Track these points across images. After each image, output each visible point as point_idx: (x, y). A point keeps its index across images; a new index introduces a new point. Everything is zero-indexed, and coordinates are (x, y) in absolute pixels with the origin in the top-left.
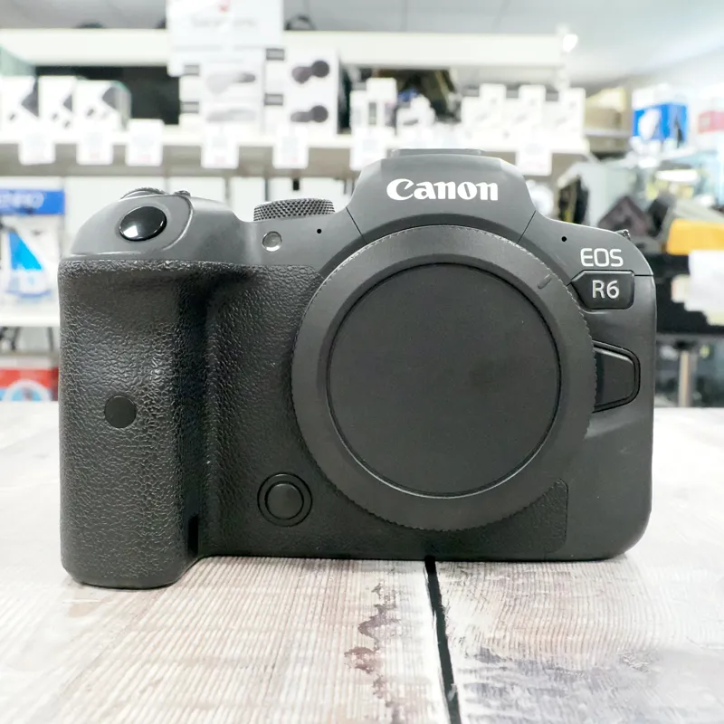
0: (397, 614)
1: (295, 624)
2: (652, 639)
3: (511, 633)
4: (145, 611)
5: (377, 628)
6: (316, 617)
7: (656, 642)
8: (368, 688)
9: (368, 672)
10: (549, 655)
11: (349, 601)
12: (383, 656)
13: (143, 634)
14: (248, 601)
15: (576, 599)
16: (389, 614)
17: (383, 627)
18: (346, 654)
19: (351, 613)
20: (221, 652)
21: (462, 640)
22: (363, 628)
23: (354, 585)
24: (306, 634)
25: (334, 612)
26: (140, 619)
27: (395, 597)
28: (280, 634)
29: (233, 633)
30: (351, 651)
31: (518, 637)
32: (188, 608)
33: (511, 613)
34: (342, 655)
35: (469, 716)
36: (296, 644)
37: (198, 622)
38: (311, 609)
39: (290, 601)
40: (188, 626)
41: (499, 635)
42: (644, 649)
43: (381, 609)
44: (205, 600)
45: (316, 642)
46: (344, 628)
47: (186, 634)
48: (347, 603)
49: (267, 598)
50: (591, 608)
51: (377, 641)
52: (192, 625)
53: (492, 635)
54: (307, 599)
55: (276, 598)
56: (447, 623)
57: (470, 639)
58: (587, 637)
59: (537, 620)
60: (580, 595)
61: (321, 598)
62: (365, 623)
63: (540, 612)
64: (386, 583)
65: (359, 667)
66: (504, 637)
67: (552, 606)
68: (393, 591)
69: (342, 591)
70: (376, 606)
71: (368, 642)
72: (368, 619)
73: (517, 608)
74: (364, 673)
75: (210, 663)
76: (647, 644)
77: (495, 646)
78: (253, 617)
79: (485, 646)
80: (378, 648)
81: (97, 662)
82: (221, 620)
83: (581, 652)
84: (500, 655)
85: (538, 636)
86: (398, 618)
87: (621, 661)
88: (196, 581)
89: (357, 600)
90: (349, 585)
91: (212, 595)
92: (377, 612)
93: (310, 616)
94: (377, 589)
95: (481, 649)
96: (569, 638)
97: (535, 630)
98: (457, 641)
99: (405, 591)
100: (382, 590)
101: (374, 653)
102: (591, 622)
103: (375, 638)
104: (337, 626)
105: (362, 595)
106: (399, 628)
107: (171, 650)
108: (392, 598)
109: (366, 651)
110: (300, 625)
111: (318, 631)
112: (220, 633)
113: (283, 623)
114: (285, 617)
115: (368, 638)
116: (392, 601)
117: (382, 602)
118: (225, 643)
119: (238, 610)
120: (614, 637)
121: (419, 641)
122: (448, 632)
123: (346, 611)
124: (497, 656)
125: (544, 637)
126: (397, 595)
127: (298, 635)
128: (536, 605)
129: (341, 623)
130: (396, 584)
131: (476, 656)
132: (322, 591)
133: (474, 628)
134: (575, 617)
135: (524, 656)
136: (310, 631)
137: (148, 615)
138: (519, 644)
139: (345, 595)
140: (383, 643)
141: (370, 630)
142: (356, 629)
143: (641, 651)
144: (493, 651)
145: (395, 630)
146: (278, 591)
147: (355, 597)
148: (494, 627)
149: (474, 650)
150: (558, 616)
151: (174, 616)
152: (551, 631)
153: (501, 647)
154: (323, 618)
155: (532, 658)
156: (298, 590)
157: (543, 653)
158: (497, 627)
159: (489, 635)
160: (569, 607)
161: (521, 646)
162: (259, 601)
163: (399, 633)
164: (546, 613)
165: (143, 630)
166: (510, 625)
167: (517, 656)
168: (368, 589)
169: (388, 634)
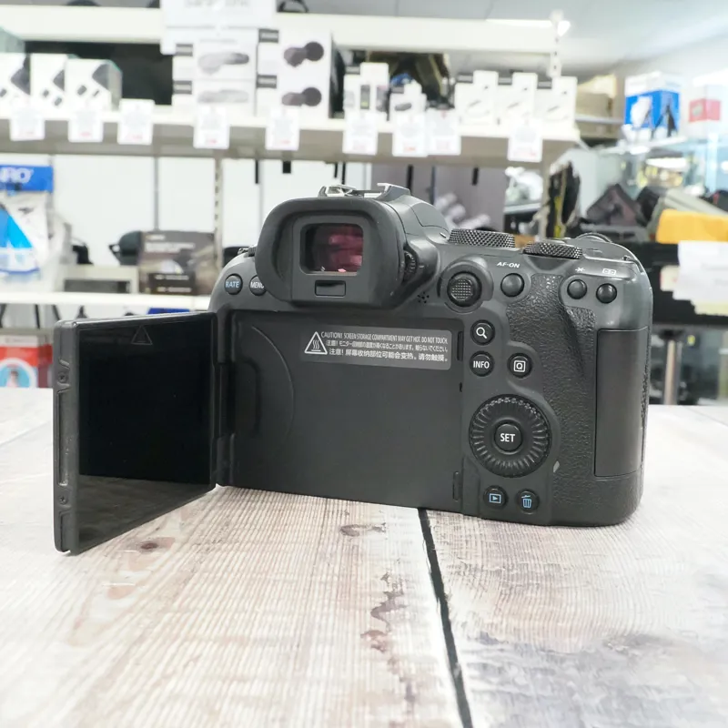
0: (404, 600)
1: (314, 608)
2: (633, 626)
3: (507, 621)
4: (177, 595)
5: (387, 613)
6: (333, 603)
7: (635, 629)
8: (384, 665)
9: (383, 651)
10: (541, 639)
11: (361, 588)
12: (394, 638)
13: (178, 615)
14: (270, 587)
15: (565, 590)
16: (398, 600)
17: (392, 612)
18: (363, 636)
19: (363, 599)
20: (251, 632)
21: (464, 625)
22: (375, 613)
23: (364, 574)
24: (324, 618)
25: (347, 598)
26: (174, 601)
27: (401, 585)
28: (301, 617)
29: (259, 616)
30: (366, 633)
31: (514, 623)
32: (215, 593)
33: (507, 601)
34: (358, 637)
35: (473, 691)
36: (317, 626)
37: (227, 604)
38: (327, 595)
39: (307, 588)
40: (217, 609)
41: (496, 620)
42: (626, 635)
43: (391, 596)
44: (231, 584)
45: (334, 624)
46: (357, 612)
47: (218, 615)
48: (359, 590)
49: (286, 585)
50: (579, 598)
51: (388, 625)
52: (222, 607)
53: (490, 621)
54: (323, 586)
55: (294, 584)
56: (450, 609)
57: (471, 623)
58: (575, 623)
59: (530, 607)
60: (569, 585)
61: (335, 584)
62: (376, 608)
63: (533, 601)
64: (393, 572)
65: (373, 647)
66: (502, 623)
67: (543, 595)
68: (400, 580)
69: (353, 578)
70: (385, 593)
71: (381, 626)
72: (379, 605)
73: (512, 597)
74: (378, 652)
75: (242, 642)
76: (629, 629)
77: (493, 630)
78: (275, 601)
79: (484, 630)
80: (390, 631)
81: (141, 639)
82: (247, 604)
83: (570, 636)
84: (498, 638)
85: (532, 621)
86: (406, 603)
87: (605, 645)
88: (219, 568)
89: (368, 587)
90: (359, 573)
91: (236, 580)
92: (387, 598)
93: (326, 601)
94: (385, 578)
95: (481, 633)
96: (560, 624)
97: (528, 616)
98: (459, 626)
99: (411, 579)
100: (389, 578)
101: (386, 635)
102: (579, 610)
103: (386, 622)
104: (352, 611)
105: (372, 583)
106: (407, 613)
107: (206, 630)
108: (399, 585)
109: (381, 633)
110: (319, 610)
111: (335, 614)
112: (247, 616)
113: (303, 608)
114: (304, 602)
115: (380, 621)
116: (399, 589)
117: (390, 590)
118: (253, 625)
119: (262, 593)
120: (599, 624)
121: (426, 625)
122: (451, 617)
123: (359, 597)
124: (496, 640)
125: (537, 623)
126: (404, 583)
127: (318, 618)
128: (529, 595)
129: (355, 608)
130: (403, 573)
131: (476, 639)
132: (336, 579)
133: (474, 614)
134: (564, 605)
135: (519, 639)
136: (328, 615)
137: (180, 599)
138: (515, 629)
139: (356, 583)
140: (393, 627)
141: (381, 614)
142: (369, 613)
143: (622, 636)
144: (492, 634)
145: (404, 615)
146: (296, 578)
147: (366, 584)
148: (493, 613)
149: (475, 634)
150: (550, 604)
151: (205, 600)
152: (543, 618)
153: (498, 631)
154: (338, 603)
155: (527, 641)
156: (314, 577)
157: (537, 637)
158: (495, 614)
159: (487, 621)
160: (558, 596)
161: (517, 631)
162: (279, 588)
163: (408, 616)
164: (538, 601)
165: (176, 612)
166: (507, 612)
167: (513, 639)
168: (377, 577)
169: (398, 619)
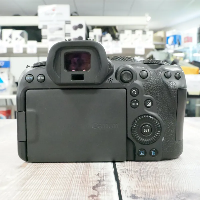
0: (105, 183)
1: (72, 187)
2: (186, 189)
3: (141, 188)
4: (24, 184)
5: (98, 188)
6: (79, 185)
7: (187, 191)
10: (154, 196)
11: (90, 179)
12: (100, 198)
13: (23, 192)
14: (57, 180)
15: (160, 176)
16: (102, 183)
17: (100, 187)
18: (89, 197)
19: (90, 183)
20: (48, 198)
21: (126, 191)
22: (94, 188)
23: (91, 174)
24: (75, 191)
25: (84, 183)
26: (22, 187)
27: (104, 177)
28: (67, 191)
29: (52, 191)
30: (90, 196)
31: (144, 190)
32: (38, 183)
33: (141, 182)
34: (87, 198)
36: (72, 194)
37: (41, 187)
38: (77, 182)
39: (71, 179)
40: (37, 189)
41: (137, 189)
42: (184, 193)
43: (100, 181)
44: (44, 179)
45: (79, 193)
46: (88, 188)
47: (37, 191)
48: (89, 179)
49: (63, 178)
50: (166, 179)
51: (98, 192)
52: (39, 188)
53: (135, 189)
54: (76, 179)
55: (66, 178)
56: (121, 185)
57: (128, 191)
58: (165, 189)
59: (149, 183)
60: (162, 175)
61: (80, 178)
62: (94, 186)
63: (150, 181)
64: (101, 173)
66: (139, 190)
67: (153, 179)
68: (103, 175)
69: (87, 175)
70: (98, 180)
71: (95, 193)
72: (95, 185)
73: (142, 180)
76: (185, 191)
77: (136, 193)
78: (59, 185)
79: (133, 193)
80: (99, 195)
82: (48, 187)
83: (164, 194)
84: (138, 196)
85: (150, 189)
86: (105, 184)
87: (177, 197)
88: (41, 173)
89: (92, 178)
90: (89, 173)
91: (46, 178)
92: (98, 182)
93: (77, 184)
94: (98, 175)
95: (132, 194)
96: (160, 190)
97: (148, 187)
98: (124, 192)
99: (107, 175)
100: (100, 175)
101: (97, 196)
102: (166, 184)
104: (85, 187)
105: (94, 177)
106: (105, 188)
107: (32, 197)
108: (103, 177)
109: (95, 196)
110: (74, 188)
111: (79, 190)
112: (48, 191)
113: (68, 187)
114: (69, 185)
115: (96, 191)
116: (103, 178)
117: (100, 179)
118: (49, 195)
119: (54, 183)
120: (174, 189)
121: (112, 192)
122: (121, 188)
123: (88, 182)
124: (137, 197)
125: (152, 190)
126: (105, 176)
127: (73, 191)
128: (148, 179)
129: (87, 186)
130: (104, 173)
131: (130, 197)
132: (81, 176)
133: (129, 187)
134: (161, 182)
135: (146, 196)
136: (77, 190)
137: (25, 185)
138: (144, 192)
139: (88, 177)
140: (100, 193)
141: (96, 188)
142: (91, 188)
143: (183, 193)
144: (136, 194)
145: (104, 188)
146: (67, 176)
147: (91, 177)
148: (136, 186)
149: (130, 195)
150: (155, 182)
151: (34, 185)
152: (154, 187)
153: (138, 193)
154: (81, 185)
155: (149, 197)
156: (73, 176)
157: (152, 195)
158: (137, 186)
159: (134, 189)
160: (158, 179)
161: (145, 193)
162: (61, 180)
163: (105, 189)
164: (152, 181)
165: (23, 191)
166: (141, 185)
167: (143, 196)
168: (95, 175)
169: (102, 190)
